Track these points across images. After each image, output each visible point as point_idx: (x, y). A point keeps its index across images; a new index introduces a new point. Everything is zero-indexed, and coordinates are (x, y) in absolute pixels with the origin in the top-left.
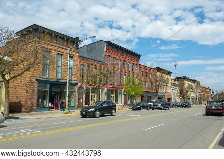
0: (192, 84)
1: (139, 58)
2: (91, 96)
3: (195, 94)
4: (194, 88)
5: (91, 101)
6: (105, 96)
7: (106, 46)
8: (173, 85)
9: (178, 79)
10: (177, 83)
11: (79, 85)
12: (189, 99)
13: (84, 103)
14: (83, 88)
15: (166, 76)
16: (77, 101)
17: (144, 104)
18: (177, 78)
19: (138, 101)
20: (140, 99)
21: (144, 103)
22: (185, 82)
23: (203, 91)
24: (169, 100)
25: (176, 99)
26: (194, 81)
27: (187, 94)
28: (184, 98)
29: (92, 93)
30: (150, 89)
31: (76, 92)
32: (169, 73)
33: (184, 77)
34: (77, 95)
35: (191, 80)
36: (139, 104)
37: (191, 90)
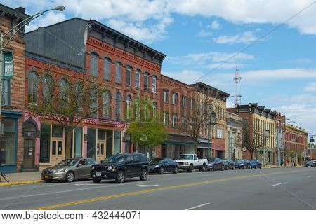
0: (269, 120)
1: (161, 61)
2: (54, 143)
3: (275, 141)
4: (272, 130)
5: (54, 153)
6: (85, 143)
7: (89, 32)
8: (230, 121)
9: (240, 109)
10: (238, 118)
11: (26, 119)
12: (262, 152)
13: (37, 158)
14: (35, 125)
15: (215, 102)
16: (20, 153)
17: (168, 161)
18: (239, 107)
19: (154, 155)
20: (160, 150)
21: (166, 159)
22: (256, 116)
23: (291, 137)
24: (220, 154)
25: (235, 152)
26: (274, 115)
27: (258, 142)
28: (251, 150)
29: (55, 135)
30: (180, 129)
31: (20, 134)
32: (223, 96)
33: (254, 106)
34: (20, 140)
35: (268, 113)
36: (157, 161)
37: (267, 134)
